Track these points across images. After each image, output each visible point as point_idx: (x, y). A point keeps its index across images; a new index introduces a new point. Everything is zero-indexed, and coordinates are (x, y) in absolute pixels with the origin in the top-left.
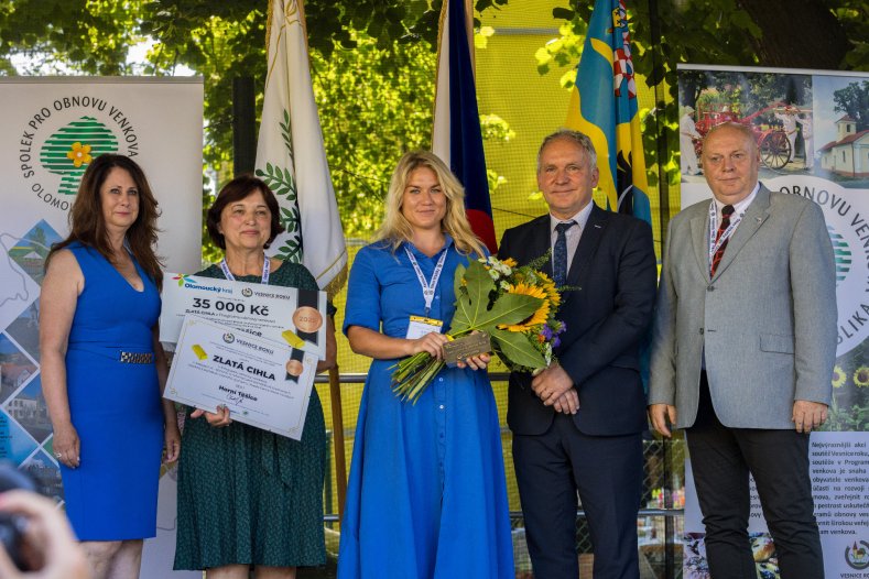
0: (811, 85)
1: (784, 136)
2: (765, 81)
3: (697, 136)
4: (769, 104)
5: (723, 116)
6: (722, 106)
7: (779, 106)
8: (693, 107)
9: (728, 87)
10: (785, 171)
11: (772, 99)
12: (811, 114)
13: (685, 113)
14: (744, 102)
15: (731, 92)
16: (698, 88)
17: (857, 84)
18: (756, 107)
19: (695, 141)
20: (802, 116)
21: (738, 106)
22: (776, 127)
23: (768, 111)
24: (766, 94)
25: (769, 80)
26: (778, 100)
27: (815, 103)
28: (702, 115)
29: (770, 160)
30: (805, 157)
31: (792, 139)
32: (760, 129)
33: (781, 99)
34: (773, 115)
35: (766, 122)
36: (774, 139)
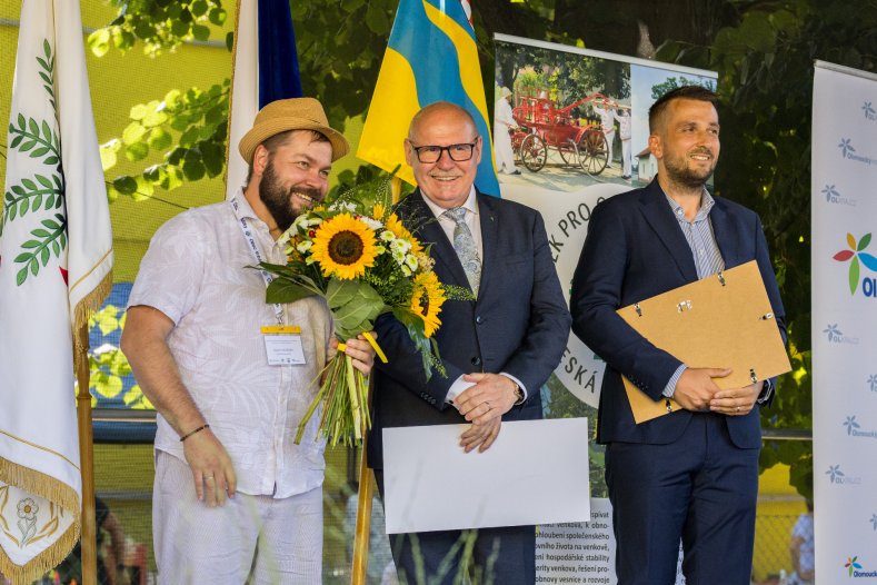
0: (629, 75)
1: (602, 136)
2: (584, 66)
3: (515, 125)
4: (588, 93)
5: (541, 102)
6: (539, 90)
7: (598, 98)
8: (511, 89)
9: (546, 68)
10: (603, 177)
11: (590, 88)
12: (629, 111)
13: (501, 95)
14: (563, 89)
15: (549, 75)
16: (516, 66)
17: (674, 79)
18: (574, 96)
19: (511, 132)
20: (620, 112)
21: (556, 93)
22: (594, 123)
23: (587, 103)
24: (585, 81)
25: (588, 64)
26: (596, 90)
27: (633, 97)
28: (519, 100)
29: (587, 163)
30: (622, 162)
31: (610, 138)
32: (578, 124)
33: (599, 89)
34: (591, 108)
35: (584, 116)
36: (592, 137)
